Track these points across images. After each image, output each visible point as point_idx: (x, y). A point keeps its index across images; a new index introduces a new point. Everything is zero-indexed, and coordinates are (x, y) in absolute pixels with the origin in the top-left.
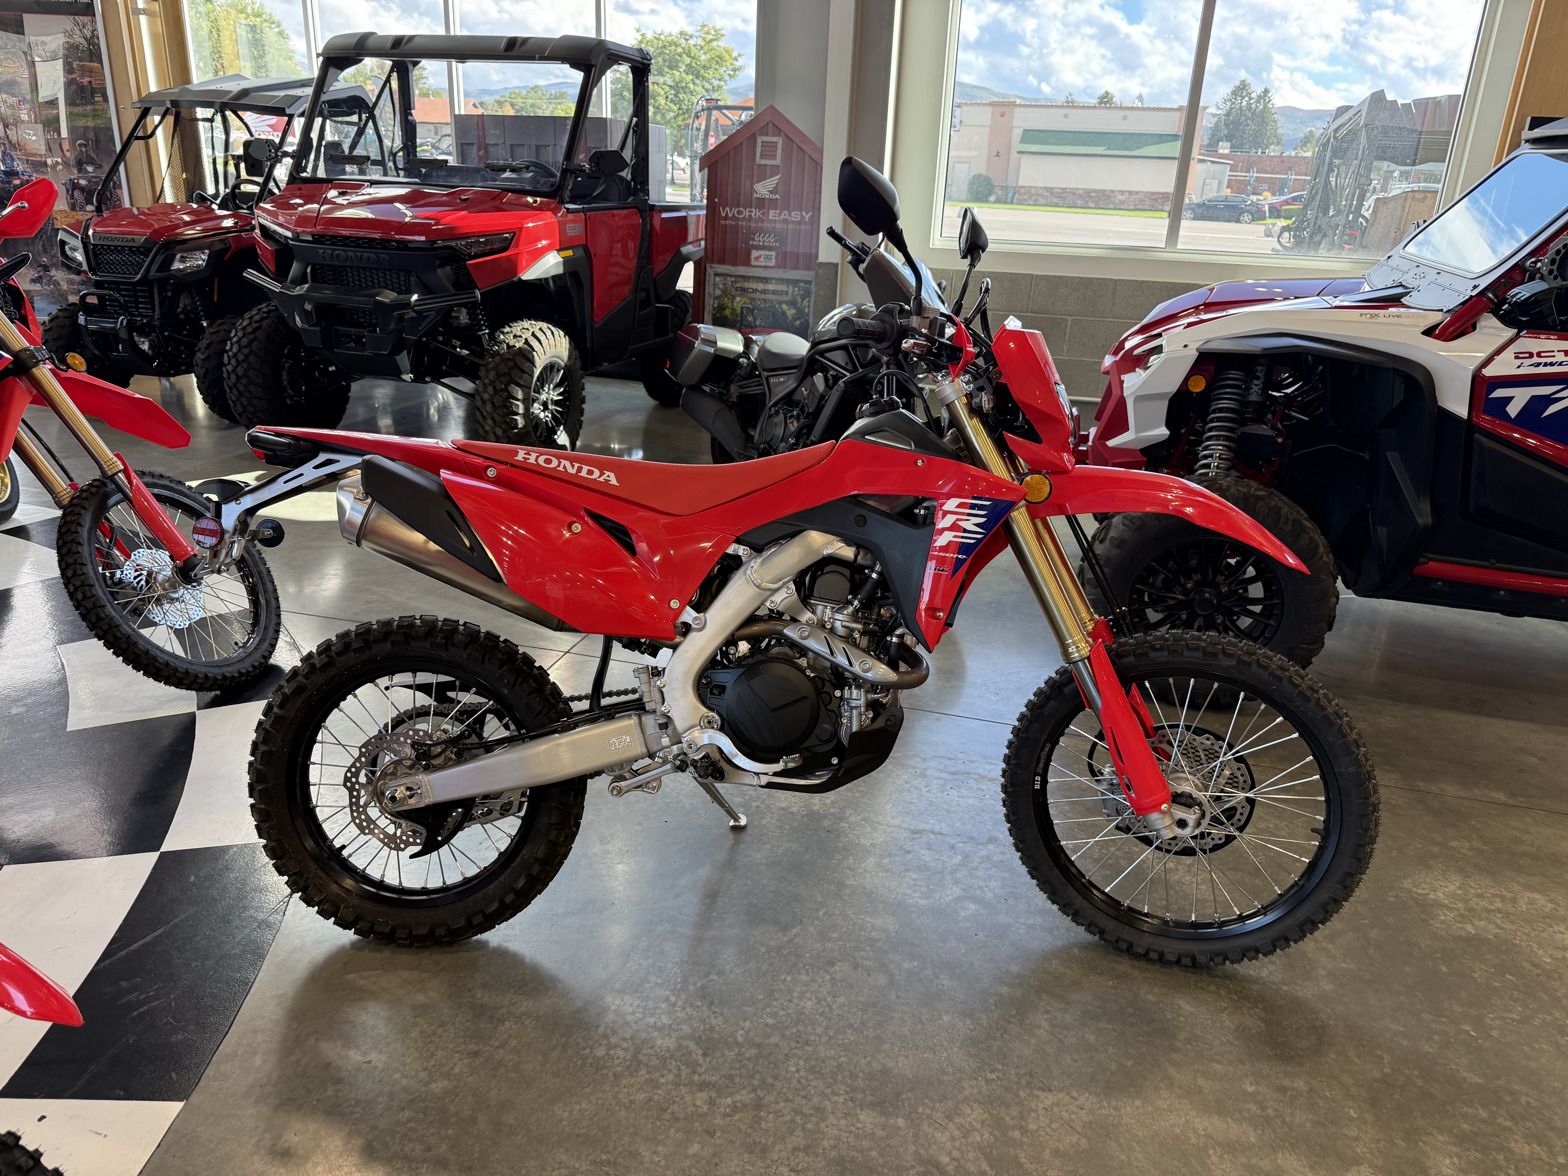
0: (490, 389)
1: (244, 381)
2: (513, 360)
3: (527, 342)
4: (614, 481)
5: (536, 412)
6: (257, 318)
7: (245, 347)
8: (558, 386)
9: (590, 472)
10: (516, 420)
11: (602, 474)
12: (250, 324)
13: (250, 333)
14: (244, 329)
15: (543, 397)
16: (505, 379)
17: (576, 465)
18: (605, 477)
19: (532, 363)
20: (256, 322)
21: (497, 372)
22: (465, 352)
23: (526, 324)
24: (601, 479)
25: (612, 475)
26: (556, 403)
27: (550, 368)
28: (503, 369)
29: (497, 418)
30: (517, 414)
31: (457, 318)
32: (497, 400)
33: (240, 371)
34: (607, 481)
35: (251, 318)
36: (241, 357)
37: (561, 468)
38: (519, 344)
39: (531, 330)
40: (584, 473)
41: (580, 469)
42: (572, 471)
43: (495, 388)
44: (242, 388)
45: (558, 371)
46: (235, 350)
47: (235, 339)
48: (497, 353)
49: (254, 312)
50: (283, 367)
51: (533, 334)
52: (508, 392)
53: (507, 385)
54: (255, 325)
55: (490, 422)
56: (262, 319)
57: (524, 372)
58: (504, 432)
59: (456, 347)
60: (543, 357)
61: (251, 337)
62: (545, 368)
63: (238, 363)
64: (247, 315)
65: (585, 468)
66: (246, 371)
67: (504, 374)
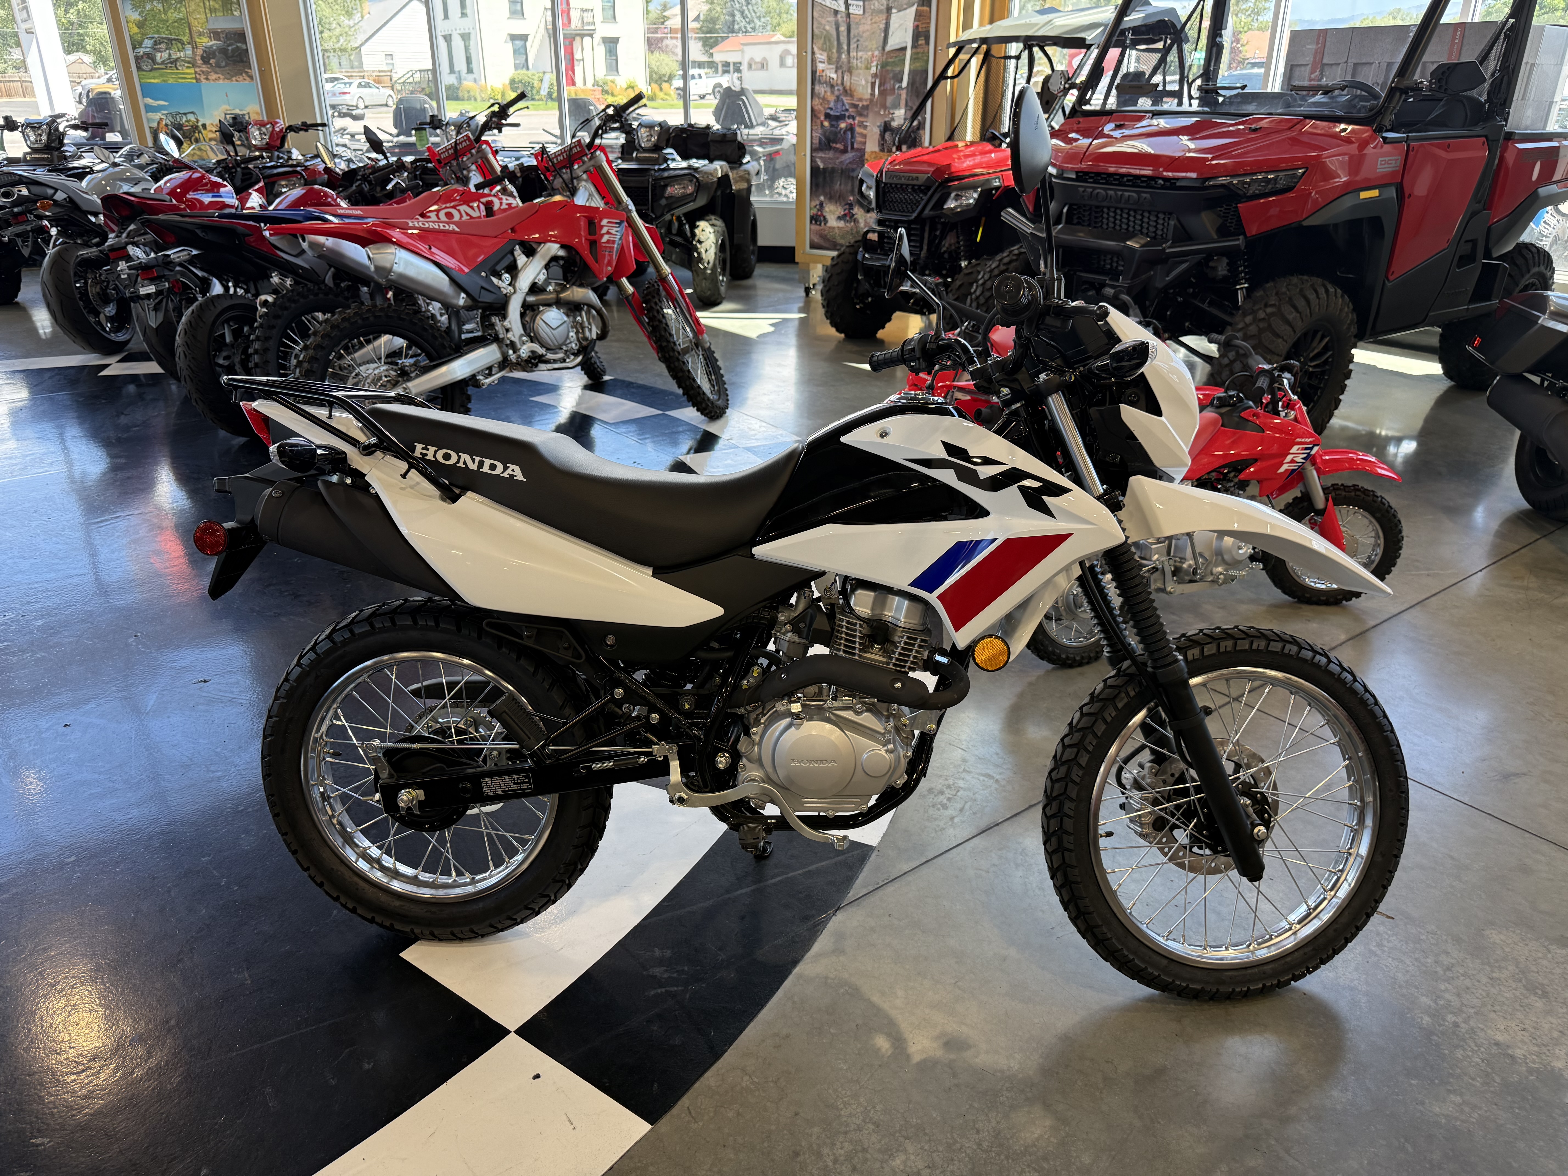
23: (1296, 279)
31: (1216, 268)
39: (1300, 287)
51: (1301, 292)
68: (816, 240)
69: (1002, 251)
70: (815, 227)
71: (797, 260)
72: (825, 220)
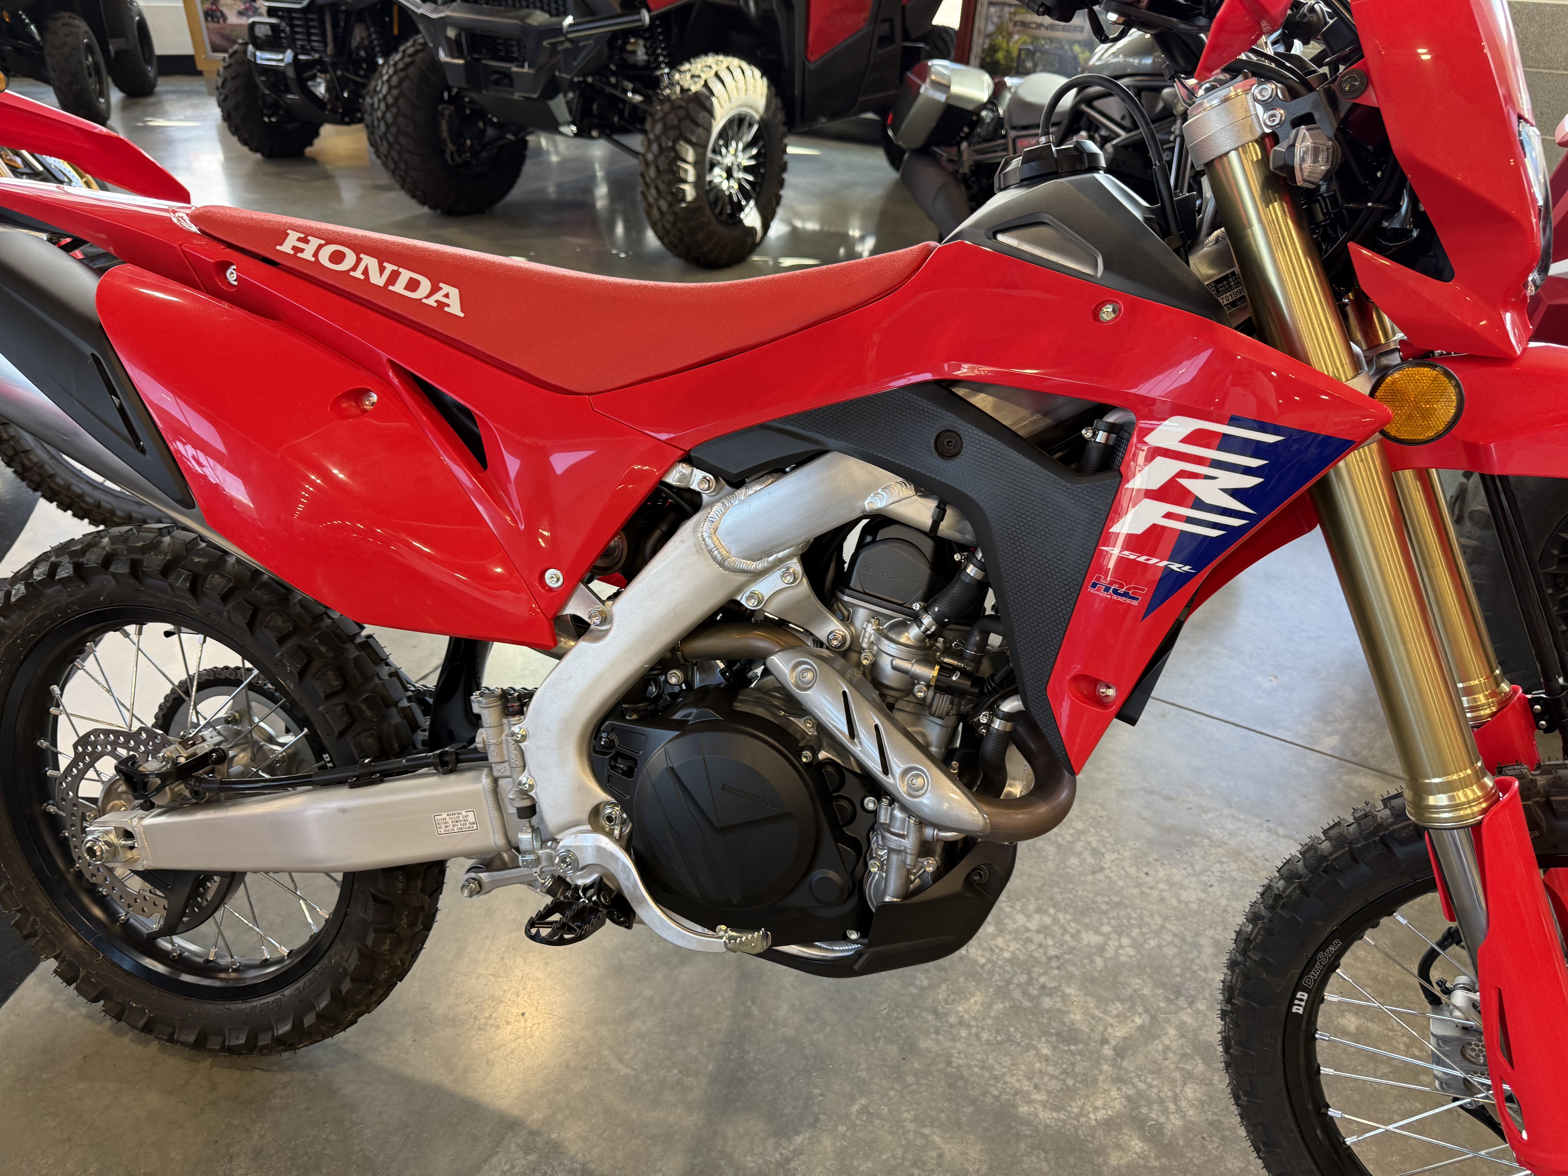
0: (655, 147)
1: (393, 130)
2: (685, 108)
3: (706, 85)
4: (455, 308)
5: (717, 180)
6: (411, 51)
7: (396, 87)
8: (748, 146)
9: (413, 285)
10: (683, 191)
11: (435, 289)
12: (402, 58)
13: (402, 70)
14: (395, 64)
15: (728, 160)
16: (672, 134)
17: (390, 268)
18: (439, 296)
19: (710, 112)
20: (410, 56)
21: (665, 125)
22: (638, 98)
23: (710, 59)
24: (431, 302)
25: (454, 293)
26: (747, 169)
27: (738, 122)
28: (672, 119)
29: (662, 187)
30: (685, 181)
31: (634, 52)
32: (663, 162)
33: (389, 117)
34: (441, 305)
35: (404, 51)
36: (390, 100)
37: (358, 274)
38: (695, 87)
39: (715, 68)
40: (399, 288)
41: (394, 277)
42: (377, 280)
43: (660, 146)
44: (391, 139)
45: (751, 125)
46: (384, 91)
47: (385, 78)
48: (668, 98)
49: (409, 44)
50: (442, 115)
51: (717, 75)
52: (676, 152)
53: (675, 142)
54: (407, 60)
55: (653, 191)
56: (416, 53)
57: (697, 124)
58: (670, 205)
59: (625, 91)
60: (726, 105)
61: (402, 74)
62: (730, 122)
63: (388, 107)
64: (402, 48)
65: (406, 275)
66: (395, 117)
67: (674, 127)
68: (218, 41)
69: (407, 40)
70: (212, 25)
71: (200, 67)
72: (224, 17)
